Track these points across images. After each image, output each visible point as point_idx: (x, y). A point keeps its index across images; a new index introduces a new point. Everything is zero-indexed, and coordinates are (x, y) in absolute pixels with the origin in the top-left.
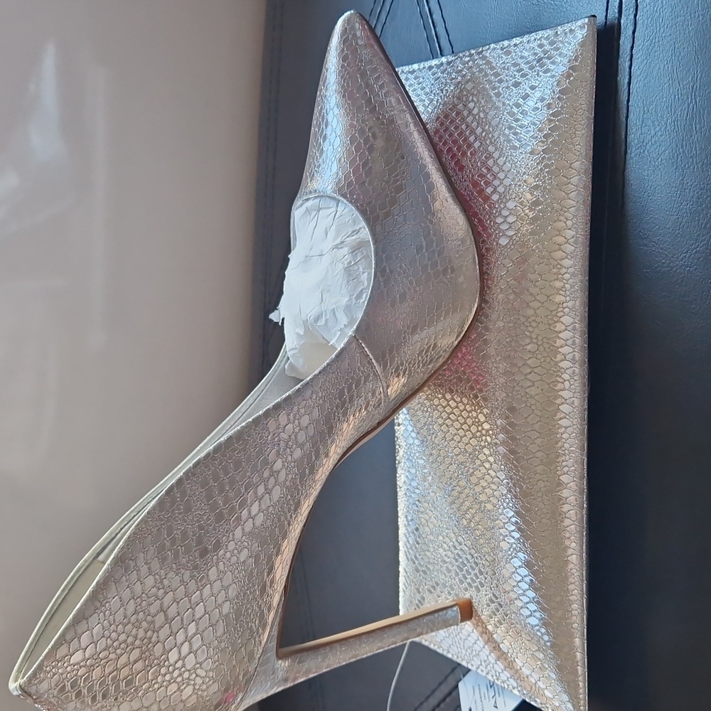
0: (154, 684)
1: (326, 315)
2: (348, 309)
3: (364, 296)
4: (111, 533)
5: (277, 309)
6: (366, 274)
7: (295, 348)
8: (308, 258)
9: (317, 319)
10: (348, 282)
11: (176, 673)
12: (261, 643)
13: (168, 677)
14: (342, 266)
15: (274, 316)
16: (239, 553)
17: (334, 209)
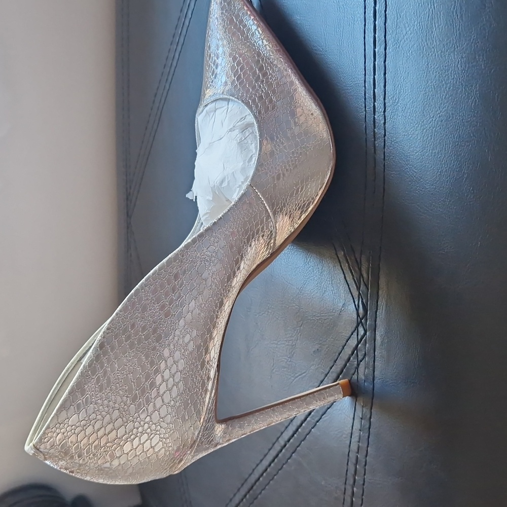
0: (131, 436)
1: (228, 178)
2: (243, 170)
3: (254, 159)
4: (89, 343)
5: (191, 191)
6: (253, 145)
7: (207, 213)
8: (211, 144)
9: (222, 182)
10: (241, 152)
11: (146, 426)
12: (204, 404)
13: (140, 429)
14: (235, 142)
15: (189, 196)
16: (184, 337)
17: (226, 107)
